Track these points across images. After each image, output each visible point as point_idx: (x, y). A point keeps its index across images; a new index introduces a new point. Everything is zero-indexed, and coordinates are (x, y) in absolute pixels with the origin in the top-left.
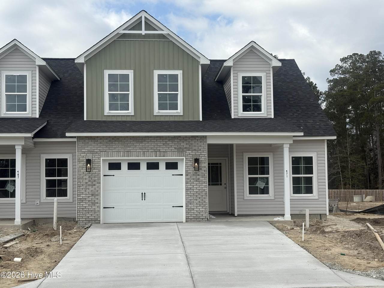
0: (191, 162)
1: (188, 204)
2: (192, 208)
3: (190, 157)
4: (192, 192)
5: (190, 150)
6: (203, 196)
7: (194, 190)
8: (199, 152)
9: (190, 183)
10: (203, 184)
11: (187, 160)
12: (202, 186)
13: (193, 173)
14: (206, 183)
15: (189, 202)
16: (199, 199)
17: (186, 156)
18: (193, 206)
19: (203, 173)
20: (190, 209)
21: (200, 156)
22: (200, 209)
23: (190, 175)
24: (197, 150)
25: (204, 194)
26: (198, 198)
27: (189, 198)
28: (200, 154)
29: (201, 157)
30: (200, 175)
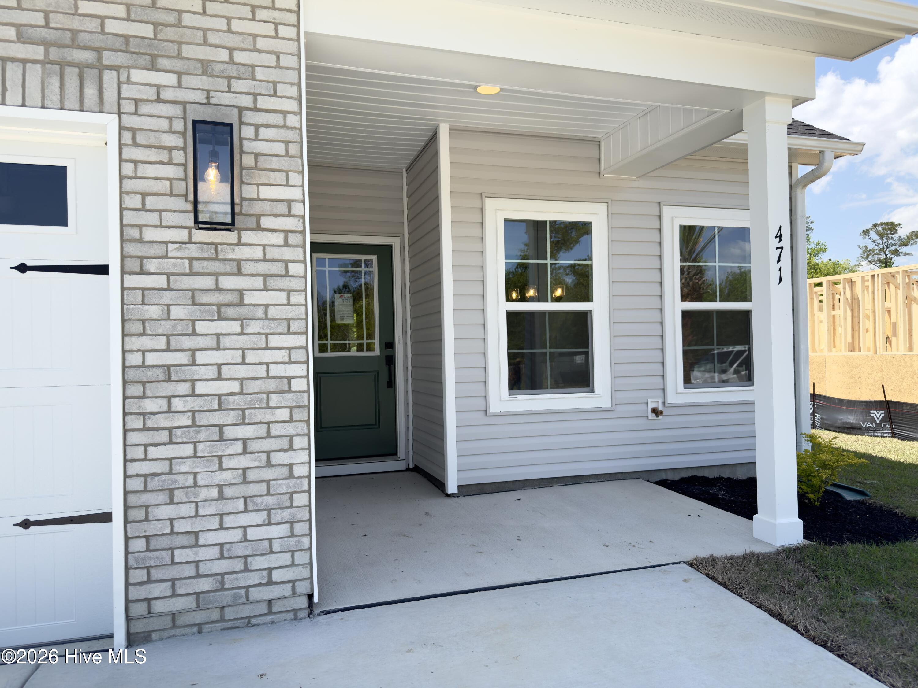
0: (170, 163)
1: (146, 499)
2: (181, 526)
3: (164, 124)
4: (178, 404)
5: (163, 63)
6: (276, 430)
7: (200, 388)
8: (239, 85)
9: (165, 327)
10: (274, 341)
11: (135, 144)
12: (267, 356)
13: (192, 251)
14: (294, 326)
15: (154, 484)
16: (245, 451)
17: (127, 107)
18: (188, 510)
19: (272, 253)
20: (164, 542)
21: (249, 117)
22: (252, 534)
23: (167, 265)
24: (218, 68)
25: (284, 414)
26: (238, 447)
27: (153, 452)
28: (246, 101)
29: (257, 127)
30: (248, 268)
